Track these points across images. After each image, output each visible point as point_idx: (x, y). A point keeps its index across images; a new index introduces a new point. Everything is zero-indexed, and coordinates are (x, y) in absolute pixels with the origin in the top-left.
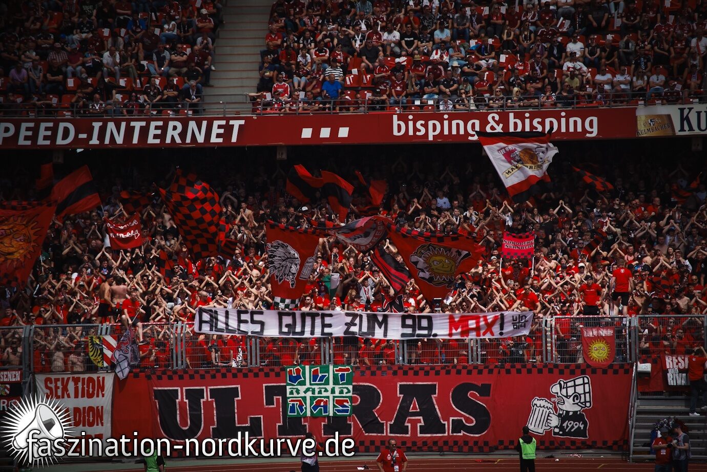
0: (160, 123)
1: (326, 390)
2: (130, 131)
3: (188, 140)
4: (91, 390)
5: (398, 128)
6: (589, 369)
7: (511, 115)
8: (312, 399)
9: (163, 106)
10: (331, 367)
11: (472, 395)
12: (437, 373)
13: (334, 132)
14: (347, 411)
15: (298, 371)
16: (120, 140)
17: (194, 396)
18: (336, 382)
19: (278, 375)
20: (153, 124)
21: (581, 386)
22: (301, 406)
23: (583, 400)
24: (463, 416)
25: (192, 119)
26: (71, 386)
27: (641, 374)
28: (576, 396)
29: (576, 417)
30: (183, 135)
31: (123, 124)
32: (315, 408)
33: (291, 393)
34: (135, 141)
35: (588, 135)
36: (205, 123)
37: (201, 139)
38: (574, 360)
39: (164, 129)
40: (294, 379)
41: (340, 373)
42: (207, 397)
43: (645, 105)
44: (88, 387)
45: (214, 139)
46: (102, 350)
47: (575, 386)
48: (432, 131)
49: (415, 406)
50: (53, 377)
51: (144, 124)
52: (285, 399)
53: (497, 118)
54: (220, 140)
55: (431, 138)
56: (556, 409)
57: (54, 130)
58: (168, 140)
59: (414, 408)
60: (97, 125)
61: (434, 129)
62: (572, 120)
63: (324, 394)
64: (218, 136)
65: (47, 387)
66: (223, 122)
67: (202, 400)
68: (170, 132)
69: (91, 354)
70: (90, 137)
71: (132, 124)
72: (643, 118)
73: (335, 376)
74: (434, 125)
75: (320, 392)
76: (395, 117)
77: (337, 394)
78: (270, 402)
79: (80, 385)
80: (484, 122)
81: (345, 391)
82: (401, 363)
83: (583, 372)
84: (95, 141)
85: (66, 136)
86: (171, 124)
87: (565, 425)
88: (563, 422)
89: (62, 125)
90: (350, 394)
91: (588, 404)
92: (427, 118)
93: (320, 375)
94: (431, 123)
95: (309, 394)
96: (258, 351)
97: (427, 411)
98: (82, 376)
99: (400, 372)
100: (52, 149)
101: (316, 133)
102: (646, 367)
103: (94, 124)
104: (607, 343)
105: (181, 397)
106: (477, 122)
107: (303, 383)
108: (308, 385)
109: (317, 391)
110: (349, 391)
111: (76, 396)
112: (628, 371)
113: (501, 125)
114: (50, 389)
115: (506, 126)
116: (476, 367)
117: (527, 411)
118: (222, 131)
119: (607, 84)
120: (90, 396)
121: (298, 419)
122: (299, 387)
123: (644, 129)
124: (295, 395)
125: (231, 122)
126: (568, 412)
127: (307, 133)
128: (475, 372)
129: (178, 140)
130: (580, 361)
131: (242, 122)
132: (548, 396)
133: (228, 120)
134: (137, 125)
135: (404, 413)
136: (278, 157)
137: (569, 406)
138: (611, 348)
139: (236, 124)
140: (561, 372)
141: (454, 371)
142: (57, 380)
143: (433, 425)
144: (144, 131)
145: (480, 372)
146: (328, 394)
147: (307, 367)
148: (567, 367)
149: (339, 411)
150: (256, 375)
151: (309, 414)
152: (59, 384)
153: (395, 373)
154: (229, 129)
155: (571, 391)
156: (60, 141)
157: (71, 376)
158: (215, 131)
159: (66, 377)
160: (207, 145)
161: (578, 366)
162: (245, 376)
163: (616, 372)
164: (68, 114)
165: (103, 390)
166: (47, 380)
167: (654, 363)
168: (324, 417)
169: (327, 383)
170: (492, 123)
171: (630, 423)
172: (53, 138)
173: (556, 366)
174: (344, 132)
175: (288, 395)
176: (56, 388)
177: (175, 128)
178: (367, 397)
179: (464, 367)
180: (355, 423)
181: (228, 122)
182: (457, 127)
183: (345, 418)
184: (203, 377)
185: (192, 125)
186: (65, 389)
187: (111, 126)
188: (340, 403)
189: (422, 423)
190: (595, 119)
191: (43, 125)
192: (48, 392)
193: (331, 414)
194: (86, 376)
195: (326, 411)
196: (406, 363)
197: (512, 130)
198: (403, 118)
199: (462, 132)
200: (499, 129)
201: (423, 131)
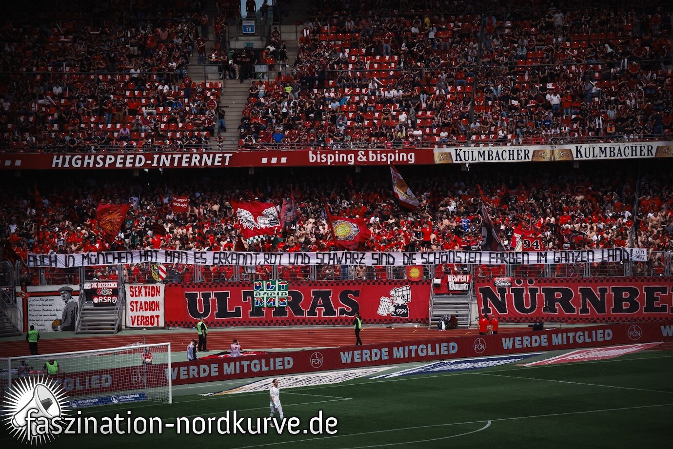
0: (189, 155)
1: (274, 294)
2: (173, 159)
3: (203, 164)
4: (153, 293)
5: (312, 158)
6: (411, 282)
7: (370, 152)
8: (267, 298)
9: (190, 146)
10: (277, 282)
12: (332, 285)
13: (279, 160)
14: (285, 304)
15: (260, 284)
16: (168, 164)
17: (206, 296)
18: (279, 290)
19: (249, 285)
20: (185, 156)
21: (406, 291)
22: (261, 302)
23: (406, 298)
24: (345, 307)
25: (205, 153)
26: (143, 291)
27: (436, 285)
28: (403, 296)
29: (403, 307)
30: (200, 161)
31: (170, 156)
32: (268, 303)
33: (256, 295)
34: (176, 164)
35: (409, 162)
36: (211, 156)
37: (209, 163)
38: (402, 278)
39: (190, 158)
40: (257, 288)
41: (282, 285)
42: (213, 297)
43: (438, 147)
44: (152, 291)
45: (216, 164)
46: (158, 272)
47: (402, 291)
48: (330, 159)
49: (320, 301)
50: (134, 285)
51: (180, 156)
52: (253, 298)
53: (363, 153)
54: (220, 164)
55: (329, 164)
56: (393, 303)
57: (134, 159)
58: (193, 164)
59: (320, 303)
60: (156, 156)
61: (331, 159)
62: (401, 155)
63: (273, 295)
64: (218, 162)
65: (131, 291)
66: (221, 155)
67: (210, 299)
68: (194, 160)
69: (153, 274)
70: (152, 163)
71: (174, 156)
72: (437, 154)
73: (279, 286)
74: (331, 157)
75: (271, 295)
76: (310, 152)
77: (280, 295)
78: (245, 299)
79: (147, 290)
80: (356, 156)
81: (284, 294)
82: (313, 280)
83: (407, 284)
84: (155, 165)
85: (140, 162)
86: (194, 156)
87: (397, 311)
88: (396, 310)
89: (138, 157)
90: (287, 296)
91: (409, 300)
92: (327, 153)
93: (271, 286)
94: (329, 156)
95: (266, 296)
96: (239, 273)
97: (327, 305)
98: (148, 285)
99: (313, 284)
100: (133, 169)
101: (269, 160)
102: (438, 281)
103: (154, 156)
104: (419, 269)
105: (199, 297)
106: (353, 155)
107: (262, 290)
108: (265, 291)
109: (269, 294)
110: (286, 294)
111: (146, 295)
112: (429, 283)
113: (365, 157)
114: (132, 292)
115: (368, 158)
116: (352, 282)
117: (378, 304)
118: (220, 159)
119: (419, 136)
120: (153, 296)
121: (260, 308)
122: (260, 292)
123: (437, 160)
124: (258, 296)
125: (225, 155)
126: (399, 304)
127: (265, 160)
128: (351, 284)
129: (198, 164)
130: (406, 278)
131: (231, 155)
132: (389, 296)
133: (224, 153)
134: (177, 156)
135: (315, 305)
136: (250, 173)
137: (400, 301)
138: (421, 272)
139: (228, 156)
140: (396, 284)
141: (340, 284)
142: (136, 287)
143: (329, 311)
144: (180, 159)
145: (354, 284)
146: (276, 295)
147: (264, 282)
148: (398, 281)
149: (281, 304)
150: (238, 286)
151: (265, 306)
152: (137, 289)
153: (310, 285)
154: (224, 158)
155: (400, 294)
156: (137, 165)
157: (143, 285)
158: (217, 159)
159: (140, 286)
160: (213, 167)
161: (404, 281)
162: (232, 286)
163: (423, 284)
164: (141, 151)
165: (159, 293)
166: (131, 287)
167: (442, 279)
168: (273, 307)
169: (275, 290)
170: (361, 156)
171: (430, 309)
172: (134, 163)
173: (393, 281)
174: (284, 160)
175: (255, 296)
176: (136, 291)
177: (196, 158)
178: (295, 297)
179: (346, 282)
180: (289, 310)
181: (223, 155)
182: (343, 158)
183: (284, 307)
184: (210, 287)
185: (205, 156)
186: (140, 292)
187: (163, 157)
188: (282, 300)
189: (324, 311)
190: (413, 154)
191: (129, 157)
192: (132, 293)
193: (277, 306)
194: (151, 285)
195: (274, 304)
196: (316, 280)
197: (371, 160)
198: (315, 153)
199: (345, 160)
200: (364, 159)
201: (325, 160)
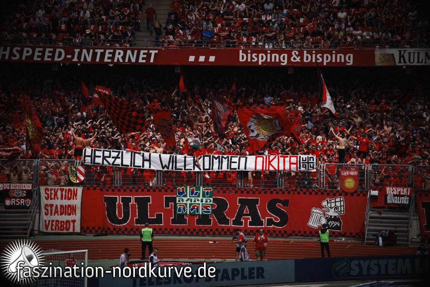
0: (112, 51)
1: (198, 200)
2: (95, 54)
3: (127, 60)
4: (70, 196)
5: (242, 57)
6: (344, 193)
7: (305, 52)
8: (190, 205)
9: (113, 41)
10: (201, 188)
11: (279, 205)
12: (260, 193)
13: (207, 59)
14: (209, 212)
15: (183, 189)
16: (89, 59)
17: (126, 201)
18: (204, 196)
19: (172, 191)
20: (108, 51)
21: (339, 202)
22: (184, 208)
24: (273, 217)
25: (129, 49)
26: (59, 193)
27: (373, 197)
28: (336, 208)
29: (335, 219)
30: (124, 58)
31: (91, 51)
32: (192, 210)
33: (179, 201)
34: (98, 60)
35: (347, 64)
36: (136, 52)
37: (133, 60)
38: (336, 188)
39: (114, 54)
40: (181, 194)
41: (206, 191)
42: (133, 201)
43: (380, 48)
44: (68, 194)
45: (141, 61)
46: (76, 174)
47: (335, 202)
48: (261, 59)
49: (246, 210)
50: (50, 188)
51: (102, 51)
52: (175, 204)
53: (297, 53)
54: (144, 61)
55: (260, 63)
56: (324, 215)
57: (54, 53)
58: (116, 60)
59: (246, 212)
60: (77, 51)
61: (262, 59)
62: (338, 56)
63: (197, 202)
64: (143, 59)
65: (46, 193)
66: (146, 51)
67: (130, 203)
68: (117, 56)
69: (70, 176)
70: (73, 57)
71: (96, 51)
72: (378, 55)
73: (203, 193)
74: (262, 56)
75: (195, 201)
76: (241, 51)
77: (204, 202)
78: (167, 205)
79: (64, 192)
80: (290, 56)
81: (209, 201)
82: (240, 187)
83: (340, 195)
84: (75, 59)
85: (60, 56)
86: (117, 51)
87: (329, 223)
88: (328, 221)
89: (58, 50)
90: (211, 203)
91: (342, 212)
92: (258, 52)
93: (195, 192)
94: (260, 55)
95: (189, 202)
96: (162, 178)
97: (254, 213)
98: (65, 188)
99: (239, 192)
100: (53, 63)
101: (197, 59)
102: (375, 193)
103: (75, 50)
104: (354, 179)
105: (119, 202)
106: (286, 55)
107: (186, 196)
108: (188, 197)
109: (193, 200)
110: (211, 201)
111: (62, 199)
112: (365, 195)
113: (299, 57)
114: (48, 194)
115: (302, 59)
116: (281, 190)
117: (308, 215)
118: (145, 56)
119: (359, 35)
120: (69, 199)
121: (183, 215)
122: (183, 198)
123: (378, 61)
124: (181, 202)
125: (151, 51)
126: (331, 216)
127: (192, 59)
128: (280, 193)
129: (121, 60)
130: (339, 188)
131: (157, 52)
132: (321, 207)
133: (149, 50)
134: (99, 51)
135: (240, 214)
136: (176, 71)
137: (332, 213)
138: (356, 181)
139: (153, 52)
140: (328, 194)
141: (269, 192)
142: (51, 189)
143: (256, 221)
144: (103, 55)
145: (283, 193)
146: (199, 202)
147: (188, 187)
148: (331, 191)
149: (205, 212)
150: (160, 191)
151: (188, 213)
152: (53, 192)
153: (236, 192)
154: (149, 55)
155: (333, 205)
156: (56, 59)
157: (59, 188)
158: (142, 56)
159: (56, 188)
160: (137, 64)
161: (338, 191)
162: (154, 191)
163: (358, 195)
164: (61, 44)
165: (76, 196)
166: (46, 189)
167: (380, 191)
168: (197, 215)
169: (199, 196)
170: (294, 56)
171: (365, 223)
172: (53, 57)
173: (326, 191)
174: (212, 59)
175: (177, 202)
176: (51, 194)
177: (119, 54)
178: (220, 205)
179: (275, 190)
180: (213, 219)
181: (148, 52)
182: (275, 57)
183: (208, 215)
184: (131, 191)
185: (129, 52)
186: (56, 194)
187: (85, 51)
188: (206, 207)
189: (251, 220)
190: (352, 55)
191: (48, 50)
192: (46, 196)
193: (201, 213)
194: (67, 188)
195: (198, 212)
196: (242, 187)
197: (305, 61)
198: (245, 52)
199: (277, 60)
200: (298, 59)
201: (256, 59)
